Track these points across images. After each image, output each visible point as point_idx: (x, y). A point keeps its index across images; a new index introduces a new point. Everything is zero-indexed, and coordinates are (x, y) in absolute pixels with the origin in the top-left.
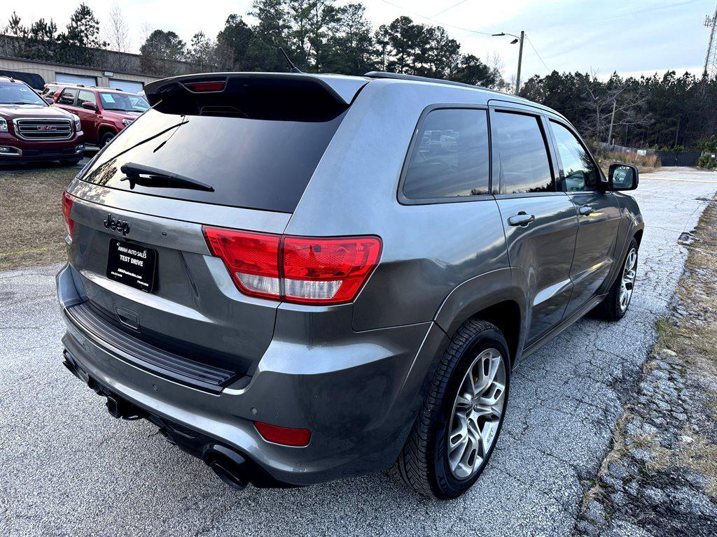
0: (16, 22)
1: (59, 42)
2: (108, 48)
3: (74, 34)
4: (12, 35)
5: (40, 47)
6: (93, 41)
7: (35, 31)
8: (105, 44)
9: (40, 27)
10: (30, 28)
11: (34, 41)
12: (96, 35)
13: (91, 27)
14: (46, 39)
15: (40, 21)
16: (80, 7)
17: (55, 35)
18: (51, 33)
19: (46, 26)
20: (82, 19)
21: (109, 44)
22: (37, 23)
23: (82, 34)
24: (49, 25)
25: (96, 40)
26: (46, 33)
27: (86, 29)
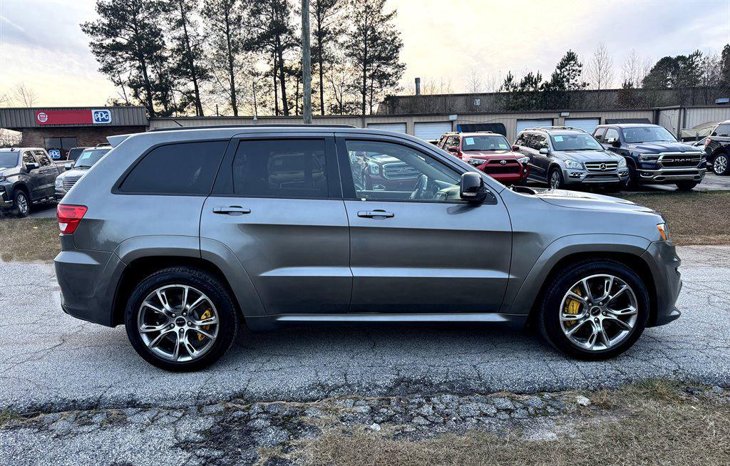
0: (510, 80)
1: (542, 90)
2: (587, 88)
3: (557, 80)
4: (505, 91)
5: (525, 98)
6: (573, 84)
7: (523, 85)
8: (584, 85)
9: (529, 80)
10: (520, 83)
11: (521, 93)
12: (577, 78)
13: (574, 71)
14: (531, 89)
15: (529, 75)
16: (566, 55)
17: (539, 85)
18: (536, 84)
19: (532, 78)
20: (566, 65)
21: (588, 85)
22: (525, 78)
23: (565, 79)
24: (536, 76)
25: (576, 83)
26: (532, 85)
27: (569, 74)
